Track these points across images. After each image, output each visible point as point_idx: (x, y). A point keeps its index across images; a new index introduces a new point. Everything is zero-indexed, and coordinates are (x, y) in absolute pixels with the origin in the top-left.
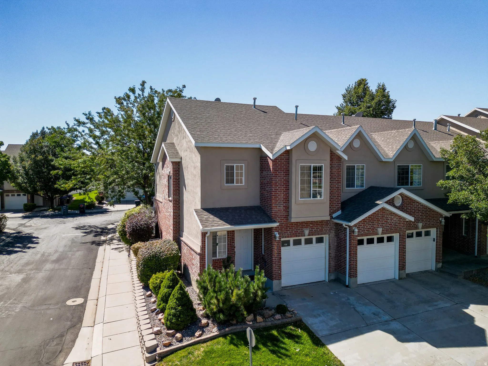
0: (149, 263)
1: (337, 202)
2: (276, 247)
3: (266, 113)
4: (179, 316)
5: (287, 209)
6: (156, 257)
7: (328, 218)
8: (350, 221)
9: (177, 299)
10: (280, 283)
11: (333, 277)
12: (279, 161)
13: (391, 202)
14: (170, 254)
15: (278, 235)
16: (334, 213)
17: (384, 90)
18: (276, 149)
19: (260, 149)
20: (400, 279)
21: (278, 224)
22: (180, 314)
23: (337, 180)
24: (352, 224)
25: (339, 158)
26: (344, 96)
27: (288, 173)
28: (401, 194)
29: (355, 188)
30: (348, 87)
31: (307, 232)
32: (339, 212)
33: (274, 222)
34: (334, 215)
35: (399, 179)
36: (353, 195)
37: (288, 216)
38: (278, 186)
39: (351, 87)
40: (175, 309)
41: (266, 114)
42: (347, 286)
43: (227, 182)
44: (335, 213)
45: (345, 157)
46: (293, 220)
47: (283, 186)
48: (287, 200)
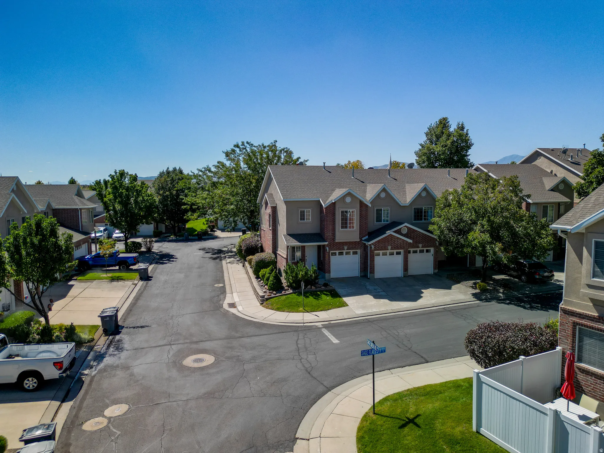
0: (259, 264)
2: (327, 256)
3: (331, 173)
5: (334, 234)
6: (263, 261)
7: (359, 240)
8: (369, 242)
10: (330, 275)
11: (362, 274)
12: (329, 208)
13: (397, 232)
14: (271, 260)
15: (328, 249)
16: (363, 237)
18: (327, 202)
19: (320, 201)
20: (404, 276)
21: (328, 243)
23: (365, 218)
25: (367, 206)
27: (334, 214)
28: (405, 226)
29: (382, 222)
31: (346, 248)
32: (367, 237)
33: (326, 241)
34: (363, 239)
35: (415, 216)
36: (381, 227)
37: (334, 239)
38: (328, 222)
40: (273, 283)
42: (369, 279)
43: (301, 220)
45: (370, 205)
46: (336, 241)
47: (331, 222)
48: (334, 230)
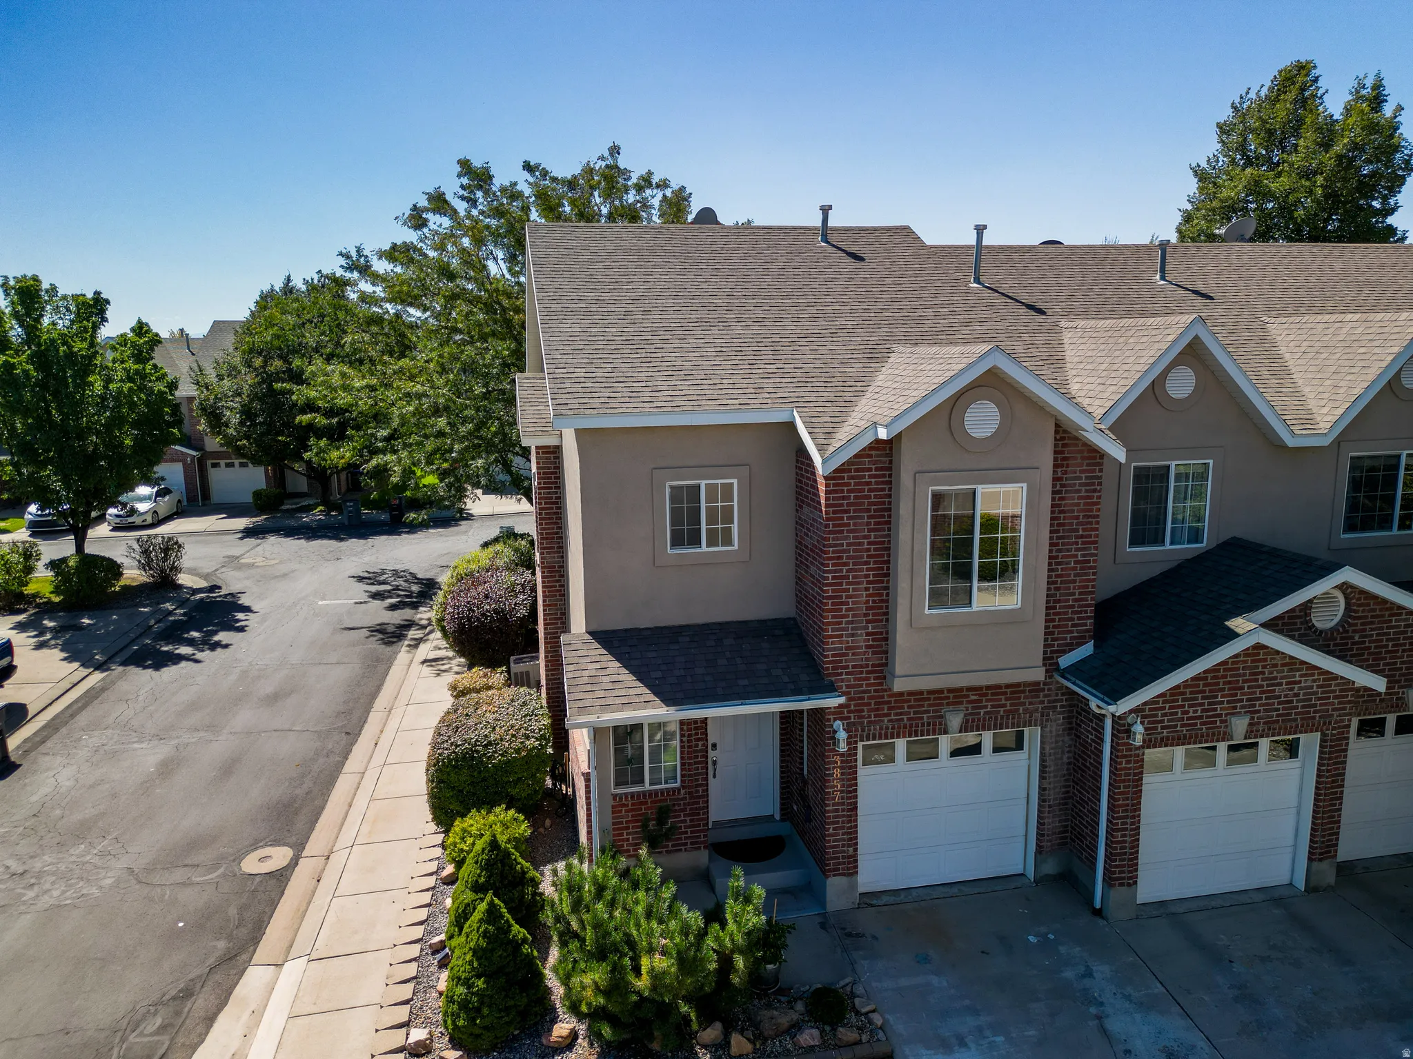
0: (453, 777)
1: (1081, 612)
2: (837, 772)
3: (861, 259)
4: (478, 1010)
5: (882, 641)
6: (473, 758)
7: (1039, 675)
8: (1115, 696)
9: (475, 951)
10: (854, 886)
11: (1050, 868)
12: (852, 478)
13: (1291, 625)
15: (842, 735)
16: (1065, 652)
17: (1377, 100)
18: (842, 435)
19: (791, 426)
20: (1311, 888)
21: (842, 700)
22: (482, 1003)
23: (1082, 536)
24: (1123, 706)
25: (1096, 456)
26: (1224, 129)
27: (885, 516)
28: (1344, 587)
29: (1168, 546)
30: (1241, 98)
31: (955, 720)
32: (1087, 649)
33: (831, 689)
34: (1065, 661)
35: (1353, 506)
36: (1156, 571)
37: (882, 668)
38: (845, 564)
39: (1252, 95)
40: (468, 984)
41: (859, 264)
42: (1098, 913)
43: (677, 541)
44: (1071, 650)
45: (1118, 452)
46: (899, 685)
47: (867, 563)
48: (882, 610)
